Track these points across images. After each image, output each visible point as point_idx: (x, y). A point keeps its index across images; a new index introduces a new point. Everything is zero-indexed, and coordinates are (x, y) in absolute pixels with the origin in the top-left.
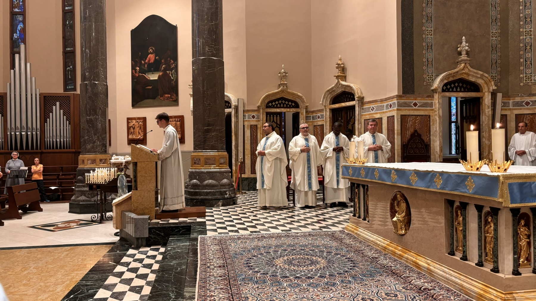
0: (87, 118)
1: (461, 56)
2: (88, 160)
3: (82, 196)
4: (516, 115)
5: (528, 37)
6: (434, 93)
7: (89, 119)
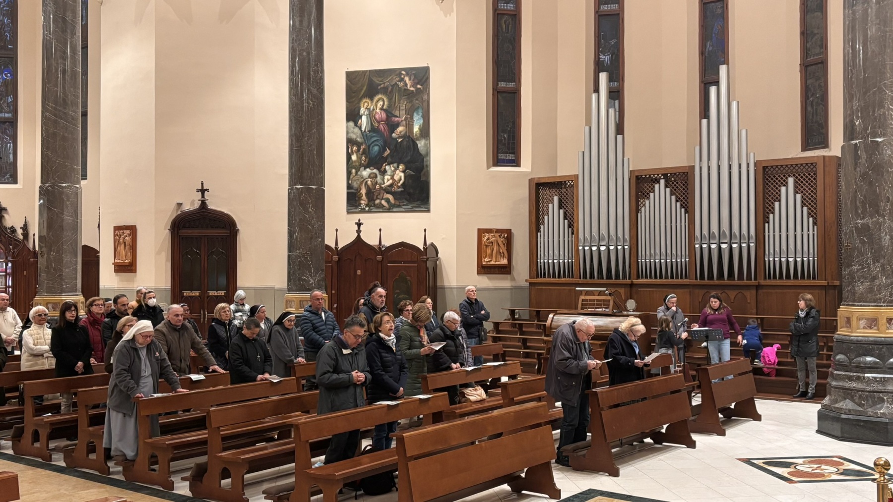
0: (857, 223)
2: (859, 319)
3: (845, 399)
7: (862, 225)
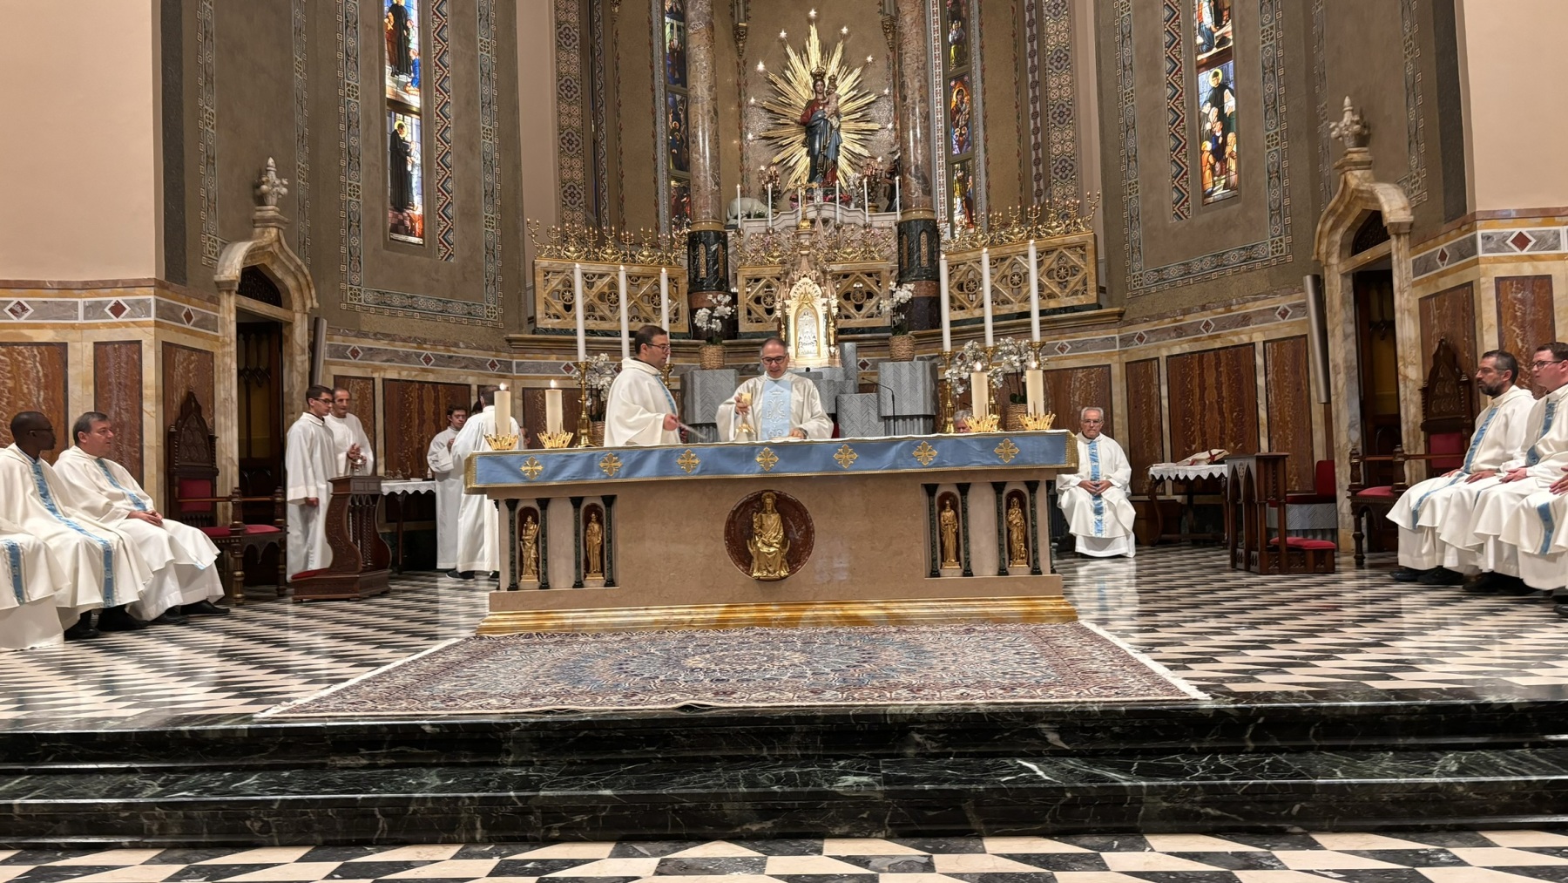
1: (264, 208)
4: (335, 376)
5: (354, 199)
6: (220, 291)
